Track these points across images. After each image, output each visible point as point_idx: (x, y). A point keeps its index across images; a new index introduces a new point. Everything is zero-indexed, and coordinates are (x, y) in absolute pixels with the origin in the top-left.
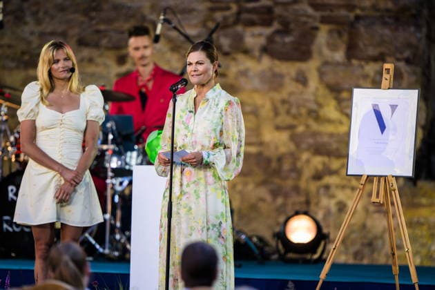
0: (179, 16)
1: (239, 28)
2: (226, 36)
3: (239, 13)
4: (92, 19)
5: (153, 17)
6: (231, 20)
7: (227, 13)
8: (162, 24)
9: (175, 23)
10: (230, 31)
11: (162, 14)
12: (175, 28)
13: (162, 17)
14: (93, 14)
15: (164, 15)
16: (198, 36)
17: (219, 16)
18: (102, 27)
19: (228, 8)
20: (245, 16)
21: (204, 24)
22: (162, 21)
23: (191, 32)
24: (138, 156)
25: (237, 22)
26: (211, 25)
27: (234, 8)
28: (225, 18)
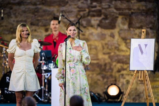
0: (67, 14)
1: (89, 18)
2: (84, 21)
3: (89, 12)
4: (35, 15)
5: (58, 14)
6: (86, 15)
7: (85, 12)
8: (61, 17)
9: (66, 16)
10: (86, 19)
11: (61, 13)
12: (66, 18)
13: (61, 14)
14: (36, 14)
15: (62, 14)
16: (74, 21)
17: (82, 13)
18: (39, 18)
19: (85, 10)
20: (91, 13)
21: (76, 16)
22: (61, 16)
23: (72, 19)
24: (53, 65)
25: (88, 15)
26: (79, 17)
27: (87, 10)
28: (84, 14)
